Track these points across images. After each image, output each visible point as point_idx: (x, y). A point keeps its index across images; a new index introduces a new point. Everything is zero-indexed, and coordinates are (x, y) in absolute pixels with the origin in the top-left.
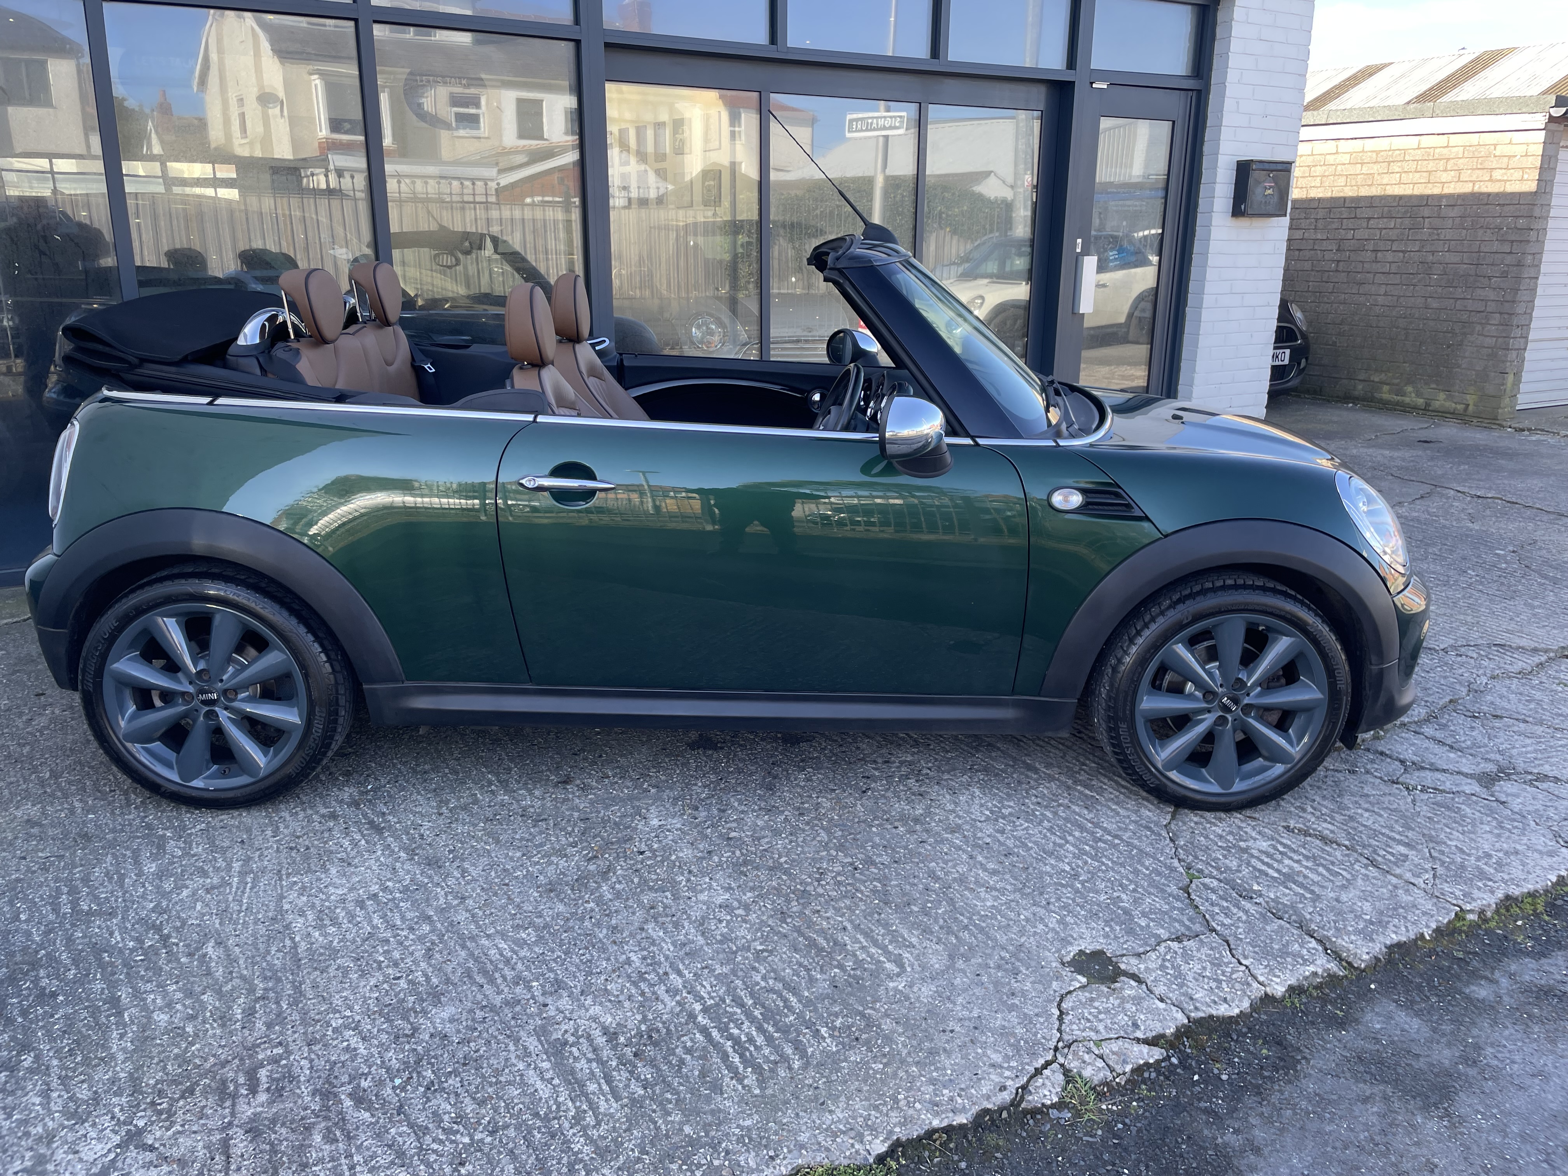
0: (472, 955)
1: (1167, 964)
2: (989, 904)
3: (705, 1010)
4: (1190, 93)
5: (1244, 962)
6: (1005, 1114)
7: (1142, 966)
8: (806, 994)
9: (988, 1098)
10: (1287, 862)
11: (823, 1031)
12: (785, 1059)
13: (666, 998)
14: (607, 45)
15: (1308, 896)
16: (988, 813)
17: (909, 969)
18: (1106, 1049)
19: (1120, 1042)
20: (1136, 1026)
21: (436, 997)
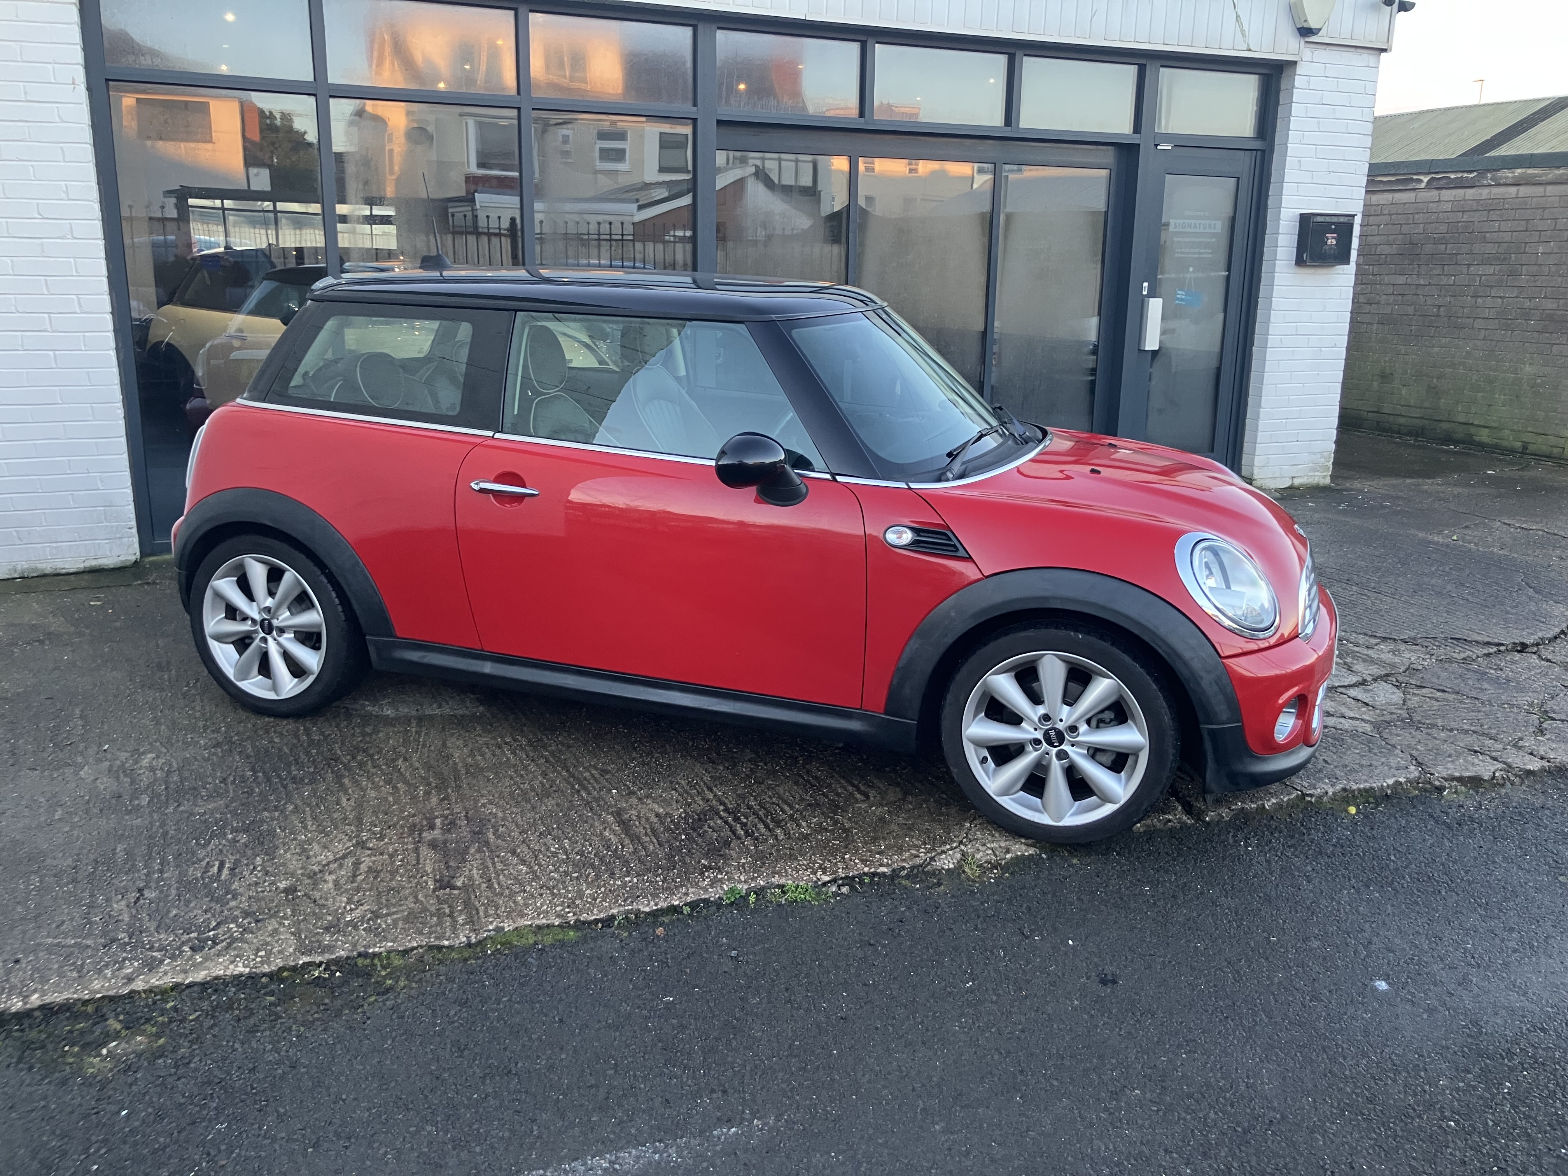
4: (1254, 152)
6: (915, 871)
12: (774, 834)
14: (720, 123)
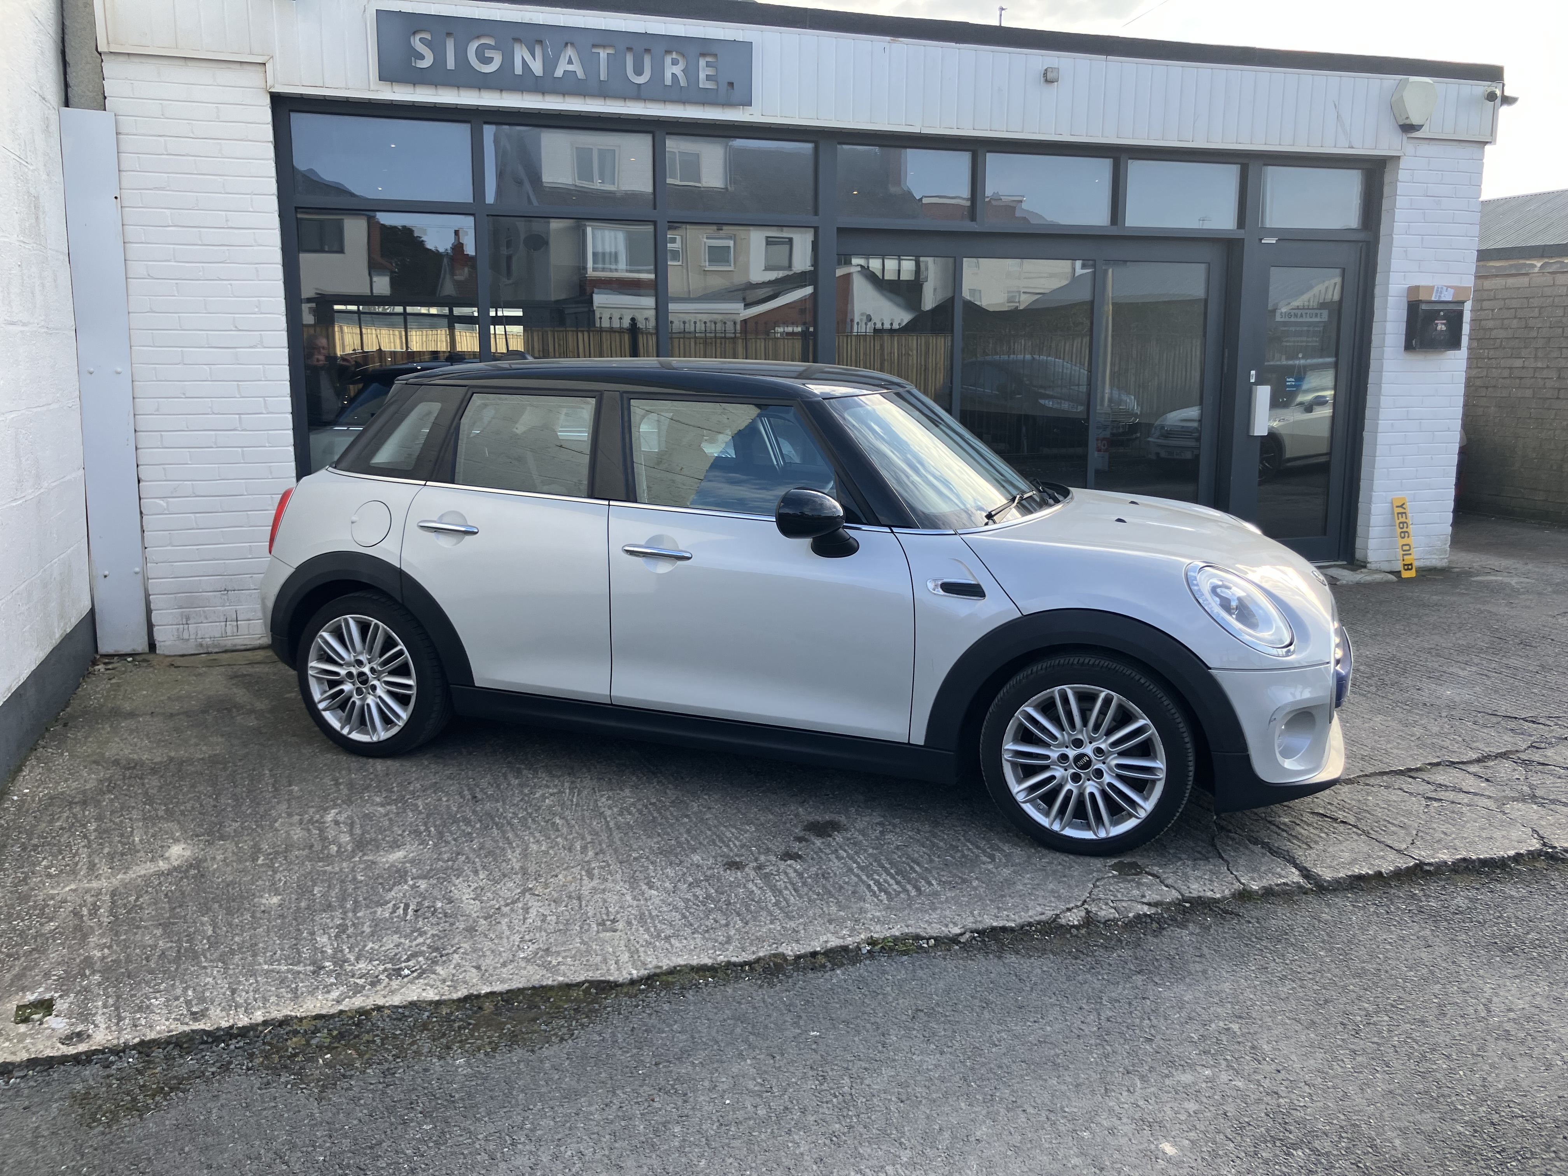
0: (715, 834)
1: (1180, 871)
3: (859, 867)
4: (1358, 244)
5: (1235, 873)
6: (1041, 926)
7: (1161, 871)
9: (1031, 917)
13: (835, 861)
14: (840, 230)
18: (1119, 905)
19: (1130, 902)
20: (1143, 896)
21: (694, 850)
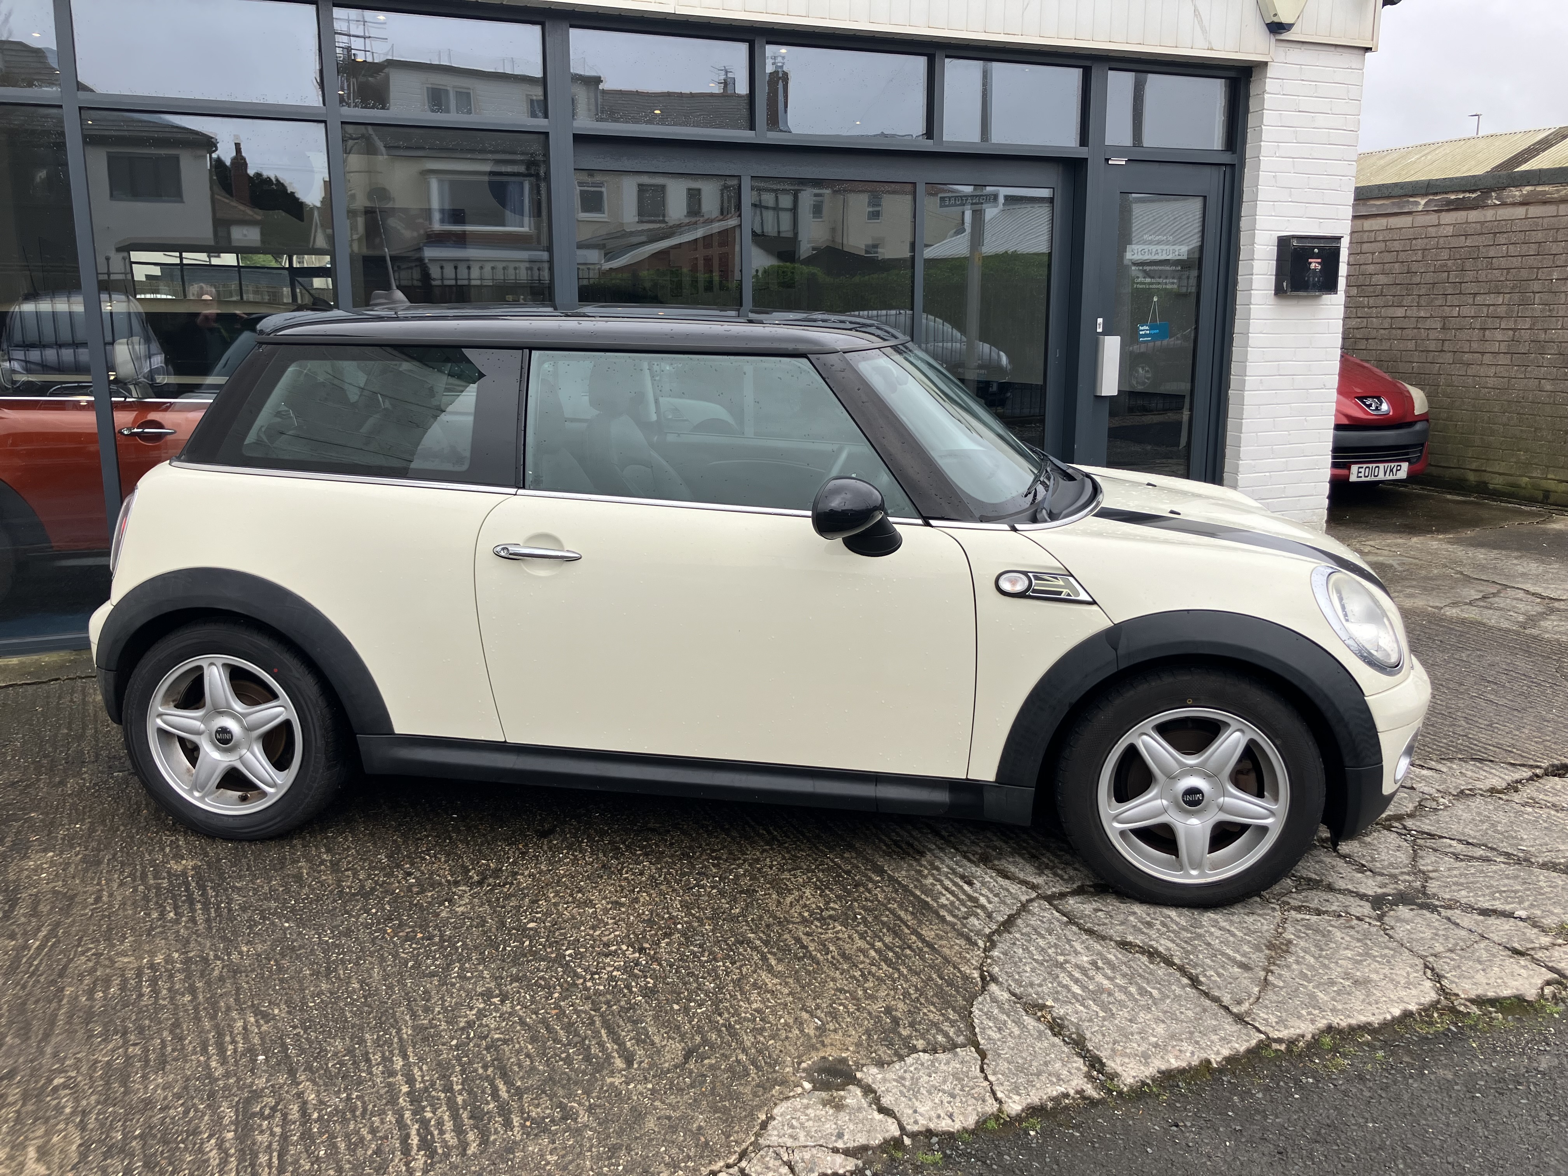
1: (908, 1076)
2: (754, 1006)
4: (1222, 167)
5: (990, 1077)
7: (880, 1076)
8: (519, 1083)
10: (1099, 978)
11: (516, 1120)
12: (464, 1146)
14: (577, 138)
15: (1102, 1014)
16: (806, 914)
17: (636, 1066)
18: (797, 1156)
19: (814, 1151)
20: (840, 1135)
